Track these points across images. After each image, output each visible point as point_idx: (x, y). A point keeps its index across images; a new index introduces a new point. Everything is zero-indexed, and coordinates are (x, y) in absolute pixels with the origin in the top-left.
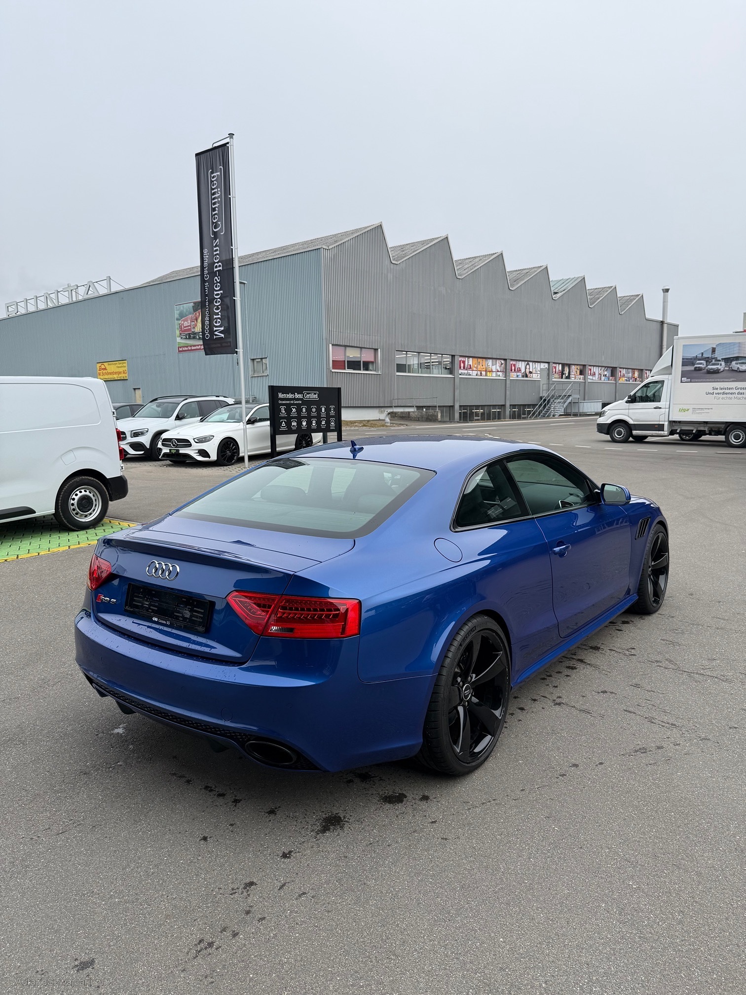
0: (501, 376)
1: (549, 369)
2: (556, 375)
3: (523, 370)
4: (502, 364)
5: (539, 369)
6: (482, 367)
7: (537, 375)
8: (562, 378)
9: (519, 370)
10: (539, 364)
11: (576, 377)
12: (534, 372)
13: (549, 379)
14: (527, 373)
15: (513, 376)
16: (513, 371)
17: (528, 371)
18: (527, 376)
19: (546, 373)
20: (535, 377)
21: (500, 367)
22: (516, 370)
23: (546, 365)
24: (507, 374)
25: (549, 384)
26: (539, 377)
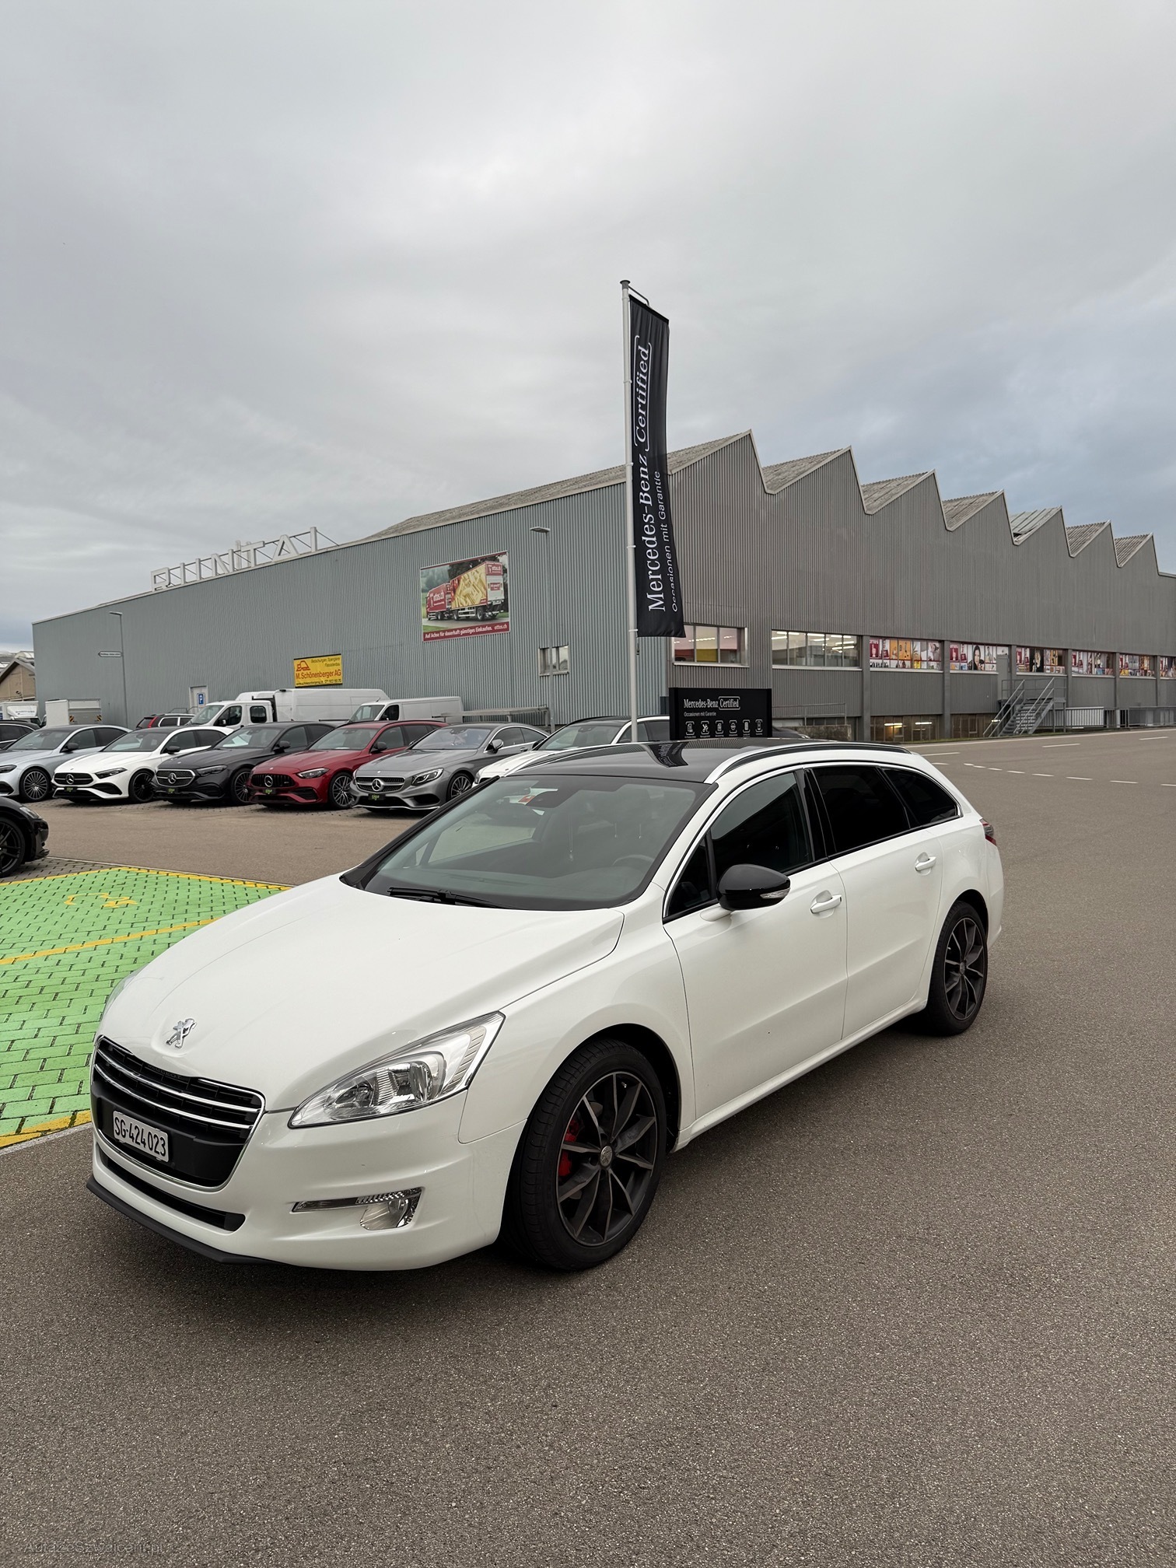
0: (935, 668)
1: (1010, 656)
2: (1022, 666)
3: (970, 659)
4: (936, 648)
5: (995, 656)
6: (905, 654)
7: (991, 665)
8: (1031, 671)
9: (964, 659)
10: (995, 647)
11: (1053, 670)
12: (987, 661)
13: (1011, 671)
14: (977, 663)
15: (955, 668)
16: (954, 659)
17: (977, 658)
18: (976, 668)
19: (1005, 663)
20: (989, 669)
21: (934, 653)
22: (959, 658)
23: (1006, 650)
24: (946, 665)
25: (1011, 680)
26: (995, 668)
